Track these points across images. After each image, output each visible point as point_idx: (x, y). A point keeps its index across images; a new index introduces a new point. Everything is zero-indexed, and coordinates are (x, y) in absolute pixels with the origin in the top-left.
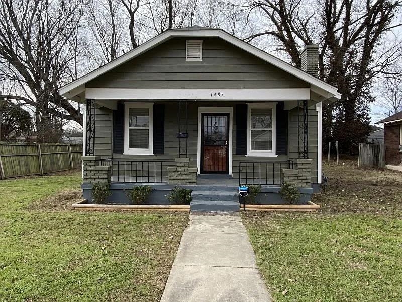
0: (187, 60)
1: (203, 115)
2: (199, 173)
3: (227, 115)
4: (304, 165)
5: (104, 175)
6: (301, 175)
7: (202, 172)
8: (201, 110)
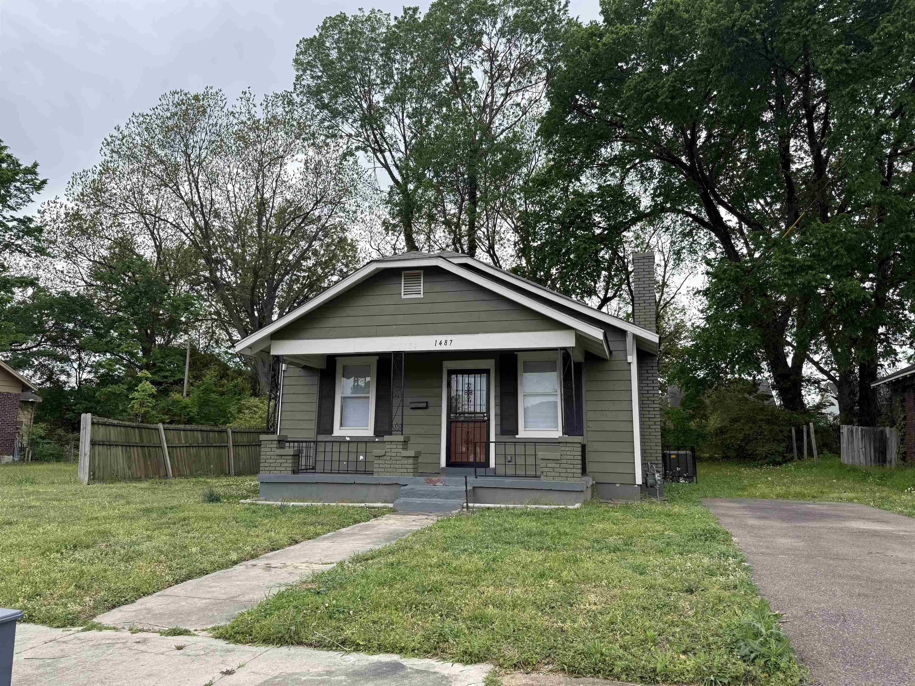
0: (403, 297)
1: (451, 372)
2: (443, 463)
3: (487, 372)
4: (568, 445)
5: (289, 461)
6: (565, 461)
7: (448, 464)
8: (448, 365)
